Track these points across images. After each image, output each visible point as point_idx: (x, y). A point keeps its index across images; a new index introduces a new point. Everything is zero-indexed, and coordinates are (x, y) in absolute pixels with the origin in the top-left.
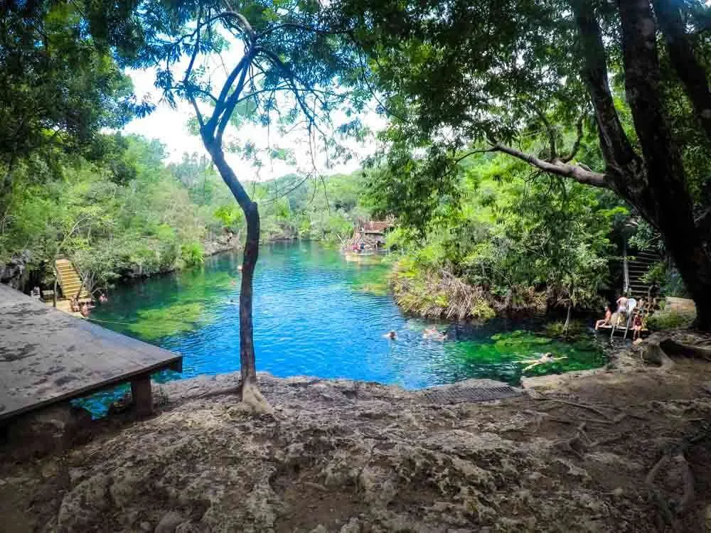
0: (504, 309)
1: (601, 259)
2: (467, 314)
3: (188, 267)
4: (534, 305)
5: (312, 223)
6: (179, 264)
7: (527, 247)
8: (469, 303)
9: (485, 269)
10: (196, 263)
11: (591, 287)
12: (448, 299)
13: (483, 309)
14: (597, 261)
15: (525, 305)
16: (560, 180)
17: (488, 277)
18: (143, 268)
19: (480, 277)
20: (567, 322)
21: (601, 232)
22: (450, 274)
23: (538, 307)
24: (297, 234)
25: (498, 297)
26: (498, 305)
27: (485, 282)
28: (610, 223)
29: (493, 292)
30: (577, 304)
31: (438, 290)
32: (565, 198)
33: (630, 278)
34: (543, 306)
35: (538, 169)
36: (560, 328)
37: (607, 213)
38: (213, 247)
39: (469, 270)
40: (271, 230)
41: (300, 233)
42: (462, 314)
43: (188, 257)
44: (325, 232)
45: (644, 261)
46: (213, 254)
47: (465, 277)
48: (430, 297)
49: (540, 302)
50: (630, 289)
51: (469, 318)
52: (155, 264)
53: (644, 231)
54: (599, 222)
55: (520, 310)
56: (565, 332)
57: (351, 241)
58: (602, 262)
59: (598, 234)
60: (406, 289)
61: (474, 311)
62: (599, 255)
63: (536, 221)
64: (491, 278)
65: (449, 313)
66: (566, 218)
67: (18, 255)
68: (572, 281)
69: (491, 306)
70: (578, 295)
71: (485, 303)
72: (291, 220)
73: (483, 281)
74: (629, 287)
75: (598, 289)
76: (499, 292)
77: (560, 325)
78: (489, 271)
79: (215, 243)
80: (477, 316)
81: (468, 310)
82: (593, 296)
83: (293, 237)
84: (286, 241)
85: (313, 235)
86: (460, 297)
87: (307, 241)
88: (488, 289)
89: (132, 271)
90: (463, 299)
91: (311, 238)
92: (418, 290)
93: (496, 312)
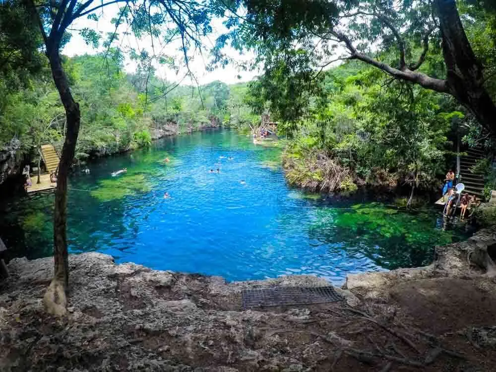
0: (364, 185)
1: (439, 152)
2: (336, 187)
3: (139, 148)
4: (388, 182)
5: (232, 116)
6: (133, 145)
7: (384, 139)
8: (338, 179)
9: (352, 154)
10: (146, 144)
11: (431, 171)
12: (323, 175)
13: (348, 184)
14: (437, 153)
15: (381, 183)
16: (408, 86)
17: (354, 159)
18: (106, 148)
19: (348, 160)
20: (411, 198)
21: (441, 131)
22: (325, 156)
23: (390, 185)
24: (221, 124)
25: (360, 175)
26: (361, 182)
27: (352, 163)
28: (449, 125)
29: (357, 171)
30: (420, 184)
31: (316, 168)
32: (413, 101)
33: (461, 168)
34: (394, 184)
35: (391, 77)
36: (405, 202)
37: (447, 116)
38: (158, 133)
39: (339, 154)
40: (202, 121)
41: (223, 123)
42: (332, 187)
43: (139, 141)
44: (241, 123)
45: (473, 155)
46: (159, 138)
47: (337, 159)
48: (309, 174)
49: (392, 181)
50: (460, 176)
51: (337, 190)
52: (115, 146)
53: (475, 132)
54: (440, 123)
55: (377, 186)
56: (409, 205)
57: (259, 129)
58: (440, 153)
59: (438, 132)
60: (292, 166)
61: (342, 185)
62: (438, 149)
63: (389, 119)
64: (356, 161)
65: (323, 187)
66: (412, 118)
67: (8, 144)
68: (416, 167)
69: (355, 182)
70: (421, 177)
71: (351, 180)
72: (217, 113)
73: (350, 163)
74: (460, 174)
75: (436, 174)
76: (362, 172)
77: (406, 200)
78: (354, 156)
79: (161, 130)
80: (343, 189)
81: (337, 185)
82: (432, 178)
83: (218, 126)
84: (214, 129)
85: (232, 125)
86: (332, 174)
87: (228, 128)
88: (353, 169)
89: (99, 152)
90: (334, 176)
91: (231, 127)
92: (301, 168)
93: (358, 186)
